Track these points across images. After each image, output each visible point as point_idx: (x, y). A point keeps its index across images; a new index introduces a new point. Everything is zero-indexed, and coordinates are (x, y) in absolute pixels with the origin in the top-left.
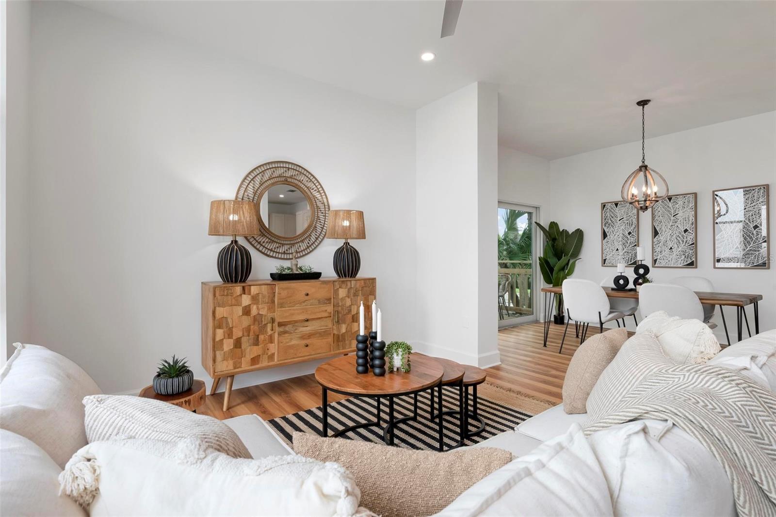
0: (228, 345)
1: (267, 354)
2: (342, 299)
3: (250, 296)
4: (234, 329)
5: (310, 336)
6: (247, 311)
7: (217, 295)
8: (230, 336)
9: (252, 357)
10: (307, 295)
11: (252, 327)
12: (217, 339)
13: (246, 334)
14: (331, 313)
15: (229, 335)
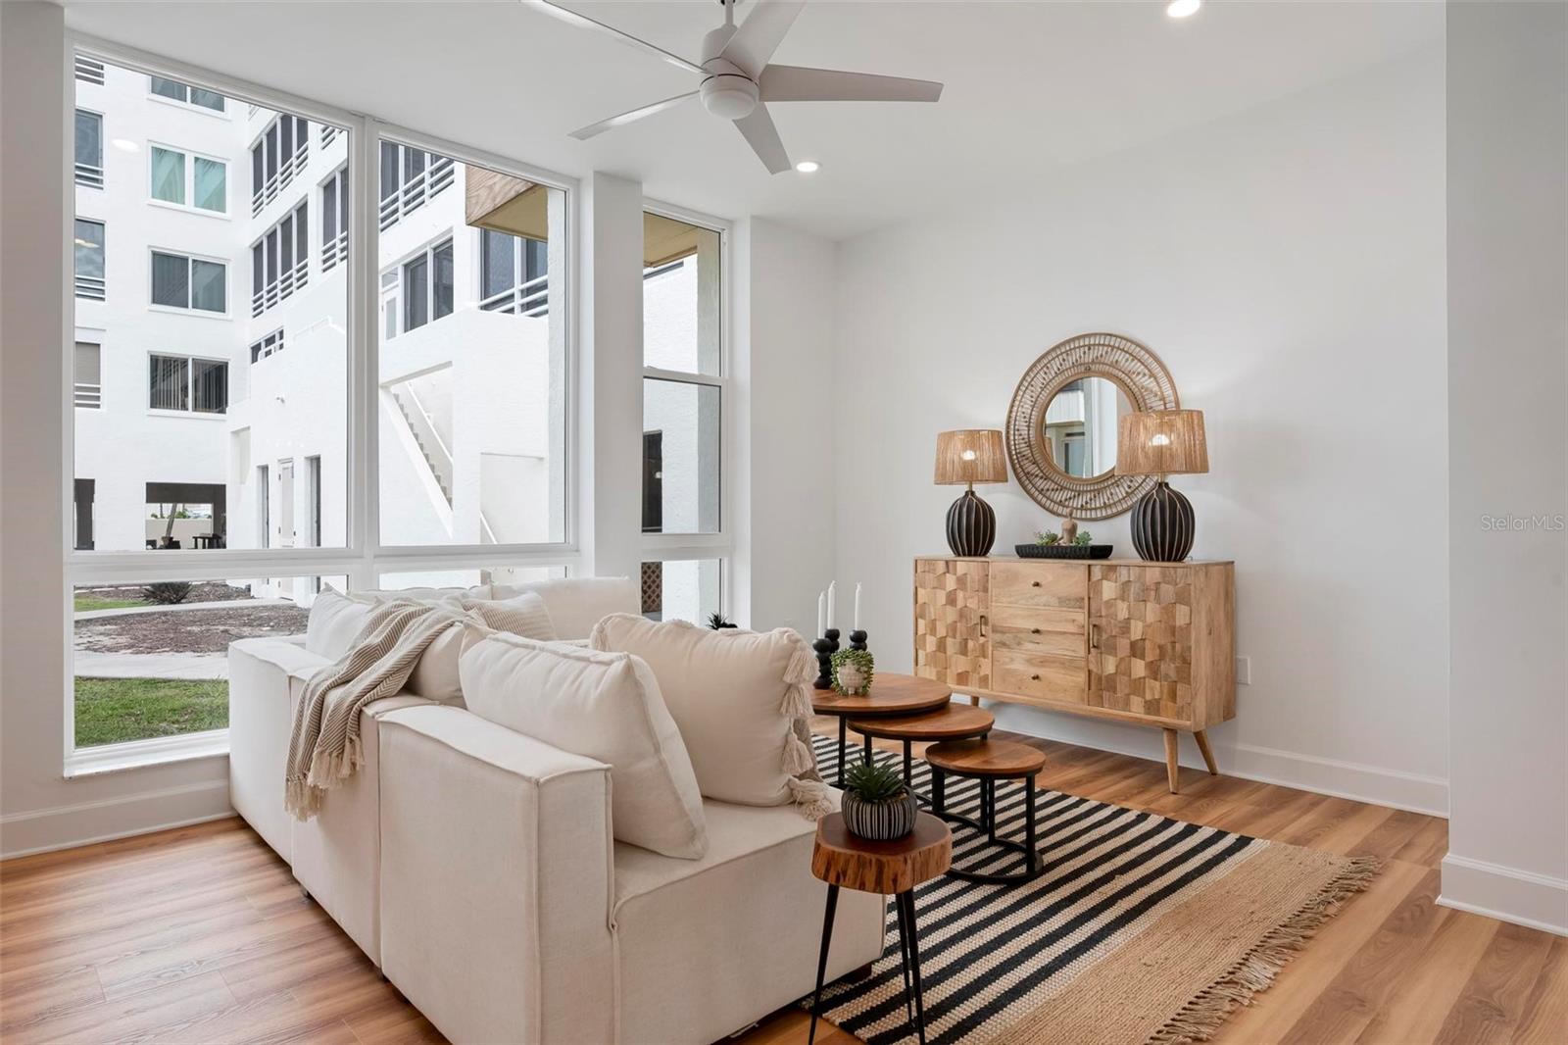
0: (931, 643)
1: (979, 673)
2: (1109, 604)
3: (954, 577)
4: (937, 623)
5: (1044, 662)
6: (951, 600)
7: (919, 571)
8: (933, 631)
9: (960, 671)
10: (1037, 584)
11: (958, 624)
12: (919, 633)
13: (950, 634)
14: (1083, 627)
15: (931, 630)
